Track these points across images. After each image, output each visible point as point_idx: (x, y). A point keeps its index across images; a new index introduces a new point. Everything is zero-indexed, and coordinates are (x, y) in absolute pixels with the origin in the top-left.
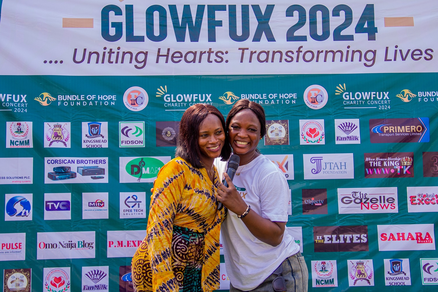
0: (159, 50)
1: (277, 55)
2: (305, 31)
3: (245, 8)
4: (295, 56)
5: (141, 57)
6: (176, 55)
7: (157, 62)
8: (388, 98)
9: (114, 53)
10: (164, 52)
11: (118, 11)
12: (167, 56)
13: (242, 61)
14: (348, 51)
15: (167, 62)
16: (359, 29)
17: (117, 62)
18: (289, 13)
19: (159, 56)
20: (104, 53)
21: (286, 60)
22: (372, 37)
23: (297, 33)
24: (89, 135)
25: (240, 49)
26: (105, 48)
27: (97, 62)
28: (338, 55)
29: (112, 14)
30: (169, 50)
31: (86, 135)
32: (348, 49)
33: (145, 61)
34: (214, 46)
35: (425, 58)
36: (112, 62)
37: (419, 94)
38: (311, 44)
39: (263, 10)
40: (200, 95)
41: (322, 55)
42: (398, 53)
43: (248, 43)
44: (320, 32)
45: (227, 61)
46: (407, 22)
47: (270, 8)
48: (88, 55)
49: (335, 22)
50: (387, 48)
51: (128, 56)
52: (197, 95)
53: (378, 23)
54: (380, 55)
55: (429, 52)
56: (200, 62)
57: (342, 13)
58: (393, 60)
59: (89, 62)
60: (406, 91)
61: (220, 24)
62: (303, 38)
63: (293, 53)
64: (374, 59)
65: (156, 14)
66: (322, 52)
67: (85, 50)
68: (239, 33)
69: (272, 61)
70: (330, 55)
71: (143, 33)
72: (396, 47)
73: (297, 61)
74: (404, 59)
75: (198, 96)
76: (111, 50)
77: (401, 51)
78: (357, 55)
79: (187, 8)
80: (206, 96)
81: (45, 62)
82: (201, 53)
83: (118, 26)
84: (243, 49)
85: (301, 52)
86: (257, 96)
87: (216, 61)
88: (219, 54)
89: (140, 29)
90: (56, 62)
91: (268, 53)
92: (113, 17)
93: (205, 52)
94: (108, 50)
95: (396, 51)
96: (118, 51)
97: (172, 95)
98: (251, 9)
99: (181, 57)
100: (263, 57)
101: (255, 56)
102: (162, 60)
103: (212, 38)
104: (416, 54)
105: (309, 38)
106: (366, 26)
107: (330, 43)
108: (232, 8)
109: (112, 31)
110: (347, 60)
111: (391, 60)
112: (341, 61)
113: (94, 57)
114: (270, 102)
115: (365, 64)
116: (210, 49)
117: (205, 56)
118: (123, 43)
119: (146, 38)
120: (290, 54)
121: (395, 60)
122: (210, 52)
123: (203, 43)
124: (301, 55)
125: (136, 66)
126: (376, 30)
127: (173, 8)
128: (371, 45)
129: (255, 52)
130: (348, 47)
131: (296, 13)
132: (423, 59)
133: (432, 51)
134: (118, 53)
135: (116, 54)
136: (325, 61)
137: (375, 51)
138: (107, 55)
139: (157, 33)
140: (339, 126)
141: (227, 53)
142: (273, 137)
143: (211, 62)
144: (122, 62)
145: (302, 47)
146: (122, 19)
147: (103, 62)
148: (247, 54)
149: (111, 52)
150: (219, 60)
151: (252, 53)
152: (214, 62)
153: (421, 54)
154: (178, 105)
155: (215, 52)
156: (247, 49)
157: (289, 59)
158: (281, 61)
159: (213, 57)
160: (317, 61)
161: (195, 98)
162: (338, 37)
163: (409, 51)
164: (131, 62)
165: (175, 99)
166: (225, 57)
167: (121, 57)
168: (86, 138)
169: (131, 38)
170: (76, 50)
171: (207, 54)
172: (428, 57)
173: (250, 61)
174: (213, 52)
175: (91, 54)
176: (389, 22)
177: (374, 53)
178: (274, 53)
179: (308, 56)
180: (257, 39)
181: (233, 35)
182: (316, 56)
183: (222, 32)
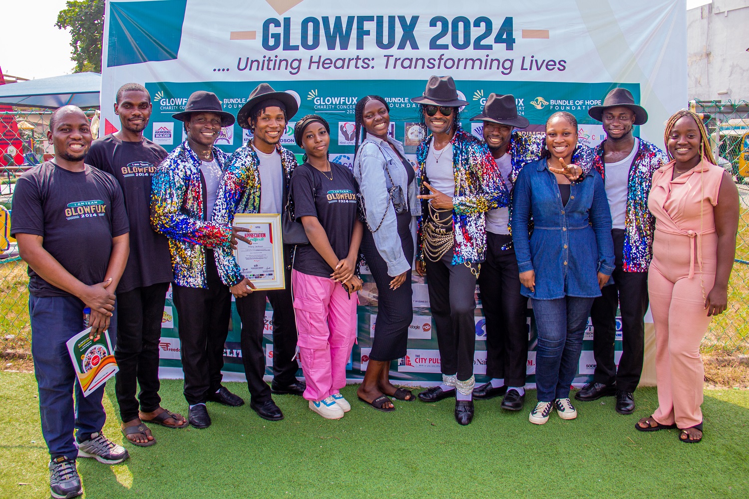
0: (312, 57)
1: (420, 63)
2: (447, 40)
3: (392, 19)
4: (436, 63)
5: (296, 64)
6: (326, 62)
7: (309, 68)
8: (522, 105)
9: (272, 60)
10: (315, 59)
11: (277, 24)
12: (319, 63)
13: (386, 68)
14: (487, 60)
15: (318, 68)
16: (498, 40)
17: (274, 69)
18: (433, 23)
19: (311, 62)
20: (264, 61)
21: (428, 67)
22: (510, 47)
23: (439, 42)
24: (248, 134)
25: (385, 56)
26: (265, 57)
27: (258, 70)
28: (477, 63)
29: (272, 26)
30: (320, 57)
31: (247, 134)
32: (487, 58)
33: (299, 68)
34: (362, 54)
35: (558, 69)
36: (270, 69)
37: (551, 102)
38: (452, 52)
39: (408, 21)
40: (347, 98)
41: (462, 63)
42: (534, 62)
43: (394, 51)
44: (461, 41)
45: (373, 67)
46: (543, 34)
47: (415, 19)
48: (250, 63)
49: (475, 33)
50: (524, 58)
51: (284, 63)
52: (344, 98)
53: (516, 34)
54: (517, 64)
55: (562, 63)
56: (348, 68)
57: (483, 24)
58: (529, 69)
59: (250, 70)
60: (540, 99)
61: (368, 33)
62: (446, 47)
63: (435, 60)
64: (511, 68)
65: (311, 25)
66: (462, 59)
67: (248, 58)
68: (386, 41)
69: (415, 68)
70: (470, 63)
71: (299, 43)
72: (533, 57)
73: (439, 68)
74: (538, 69)
75: (345, 100)
76: (270, 58)
77: (536, 61)
78: (495, 63)
79: (338, 19)
80: (352, 99)
81: (215, 70)
82: (350, 60)
83: (276, 36)
84: (388, 57)
85: (443, 59)
86: (399, 100)
87: (362, 67)
88: (366, 61)
89: (295, 38)
90: (223, 70)
91: (411, 60)
92: (273, 29)
93: (353, 59)
94: (267, 58)
95: (532, 61)
96: (276, 59)
97: (322, 98)
98: (397, 20)
99: (331, 63)
100: (406, 63)
101: (399, 62)
102: (314, 66)
103: (360, 46)
104: (550, 65)
105: (451, 46)
106: (504, 37)
107: (470, 52)
108: (380, 19)
109: (272, 42)
110: (485, 68)
111: (527, 69)
112: (480, 68)
113: (255, 64)
114: (411, 105)
115: (502, 72)
116: (358, 56)
117: (353, 63)
118: (280, 52)
119: (301, 48)
120: (432, 61)
121: (530, 69)
122: (358, 58)
123: (352, 51)
124: (443, 62)
125: (291, 72)
126: (514, 41)
127: (326, 20)
128: (509, 55)
129: (400, 59)
130: (487, 56)
131: (439, 24)
132: (556, 69)
133: (565, 62)
134: (276, 60)
135: (274, 61)
136: (465, 68)
137: (513, 60)
138: (266, 63)
139: (310, 42)
140: (475, 130)
141: (373, 59)
142: (413, 138)
143: (358, 68)
144: (279, 69)
145: (443, 55)
146: (280, 30)
147: (262, 69)
148: (392, 61)
149: (270, 60)
150: (365, 66)
151: (396, 60)
152: (361, 68)
153: (555, 65)
154: (327, 107)
155: (362, 59)
156: (392, 56)
157: (431, 66)
158: (423, 68)
159: (360, 63)
160: (457, 68)
161: (342, 101)
162: (478, 46)
163: (544, 61)
164: (286, 69)
165: (324, 101)
166: (371, 63)
167: (278, 64)
168: (246, 137)
169: (287, 47)
170: (240, 59)
171: (355, 61)
172: (562, 68)
173: (394, 68)
174: (360, 59)
175: (252, 62)
176: (527, 34)
177: (512, 61)
178: (417, 60)
179: (449, 63)
180: (402, 47)
181: (380, 43)
182: (456, 63)
183: (370, 41)
